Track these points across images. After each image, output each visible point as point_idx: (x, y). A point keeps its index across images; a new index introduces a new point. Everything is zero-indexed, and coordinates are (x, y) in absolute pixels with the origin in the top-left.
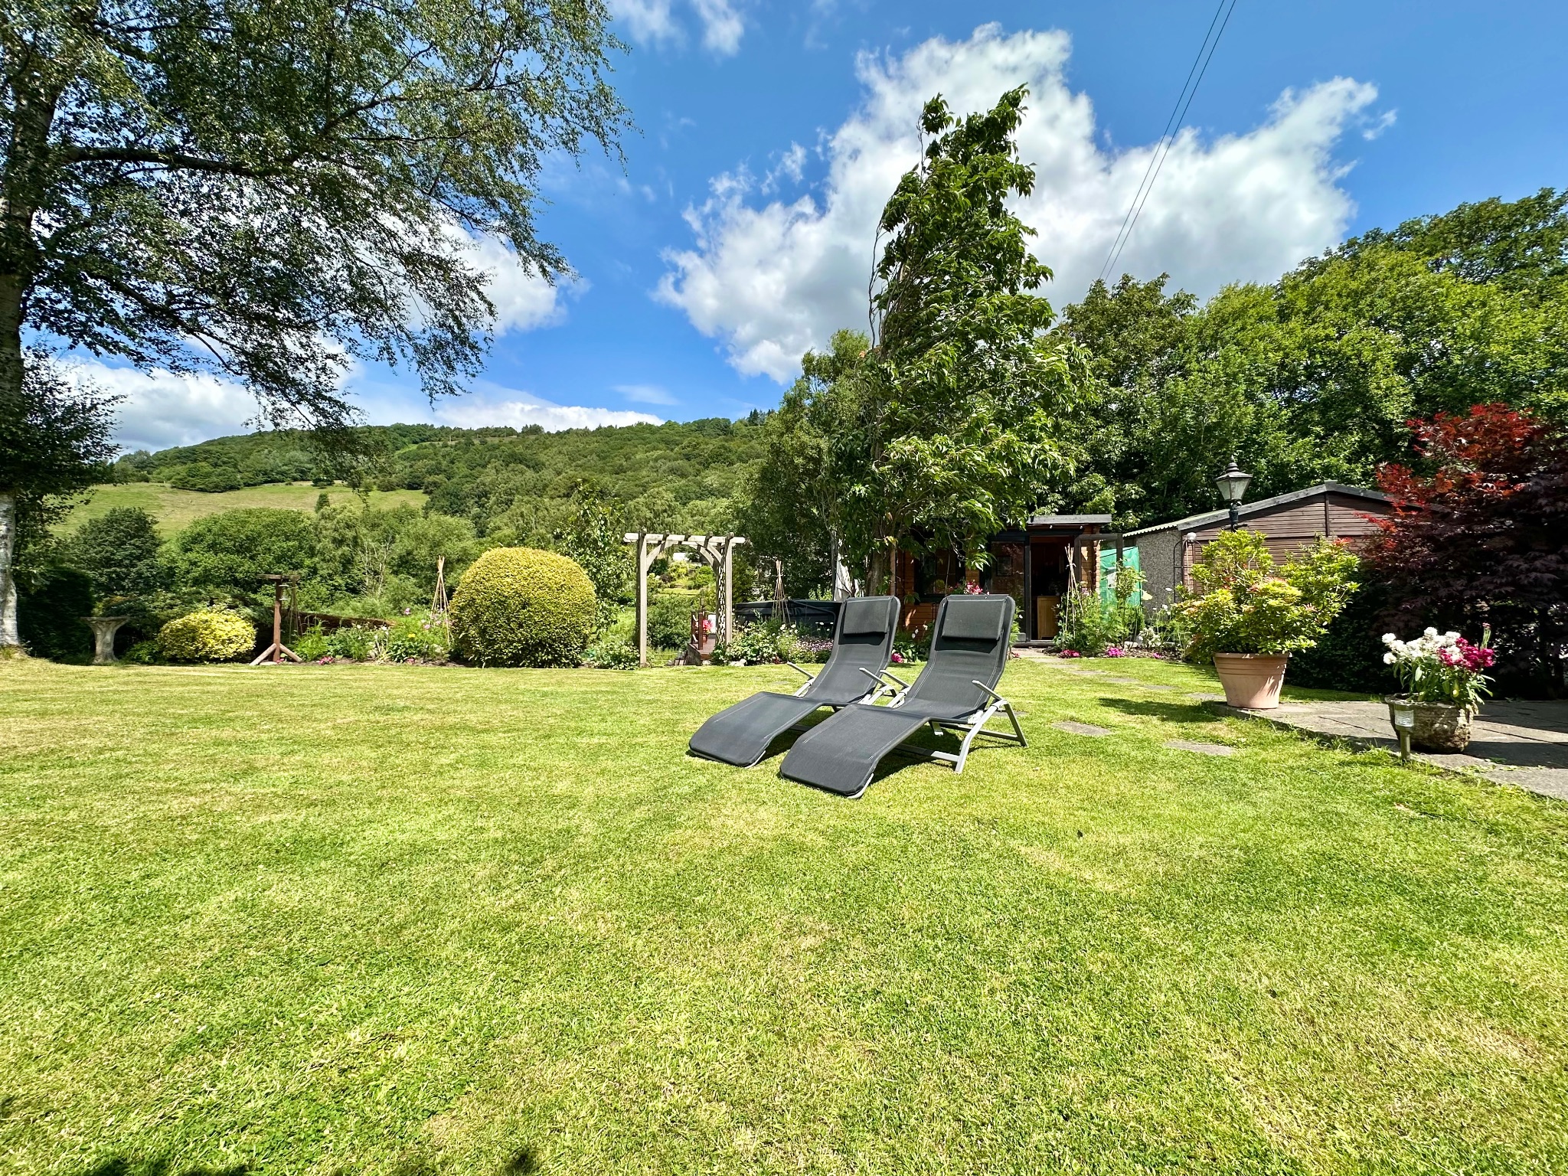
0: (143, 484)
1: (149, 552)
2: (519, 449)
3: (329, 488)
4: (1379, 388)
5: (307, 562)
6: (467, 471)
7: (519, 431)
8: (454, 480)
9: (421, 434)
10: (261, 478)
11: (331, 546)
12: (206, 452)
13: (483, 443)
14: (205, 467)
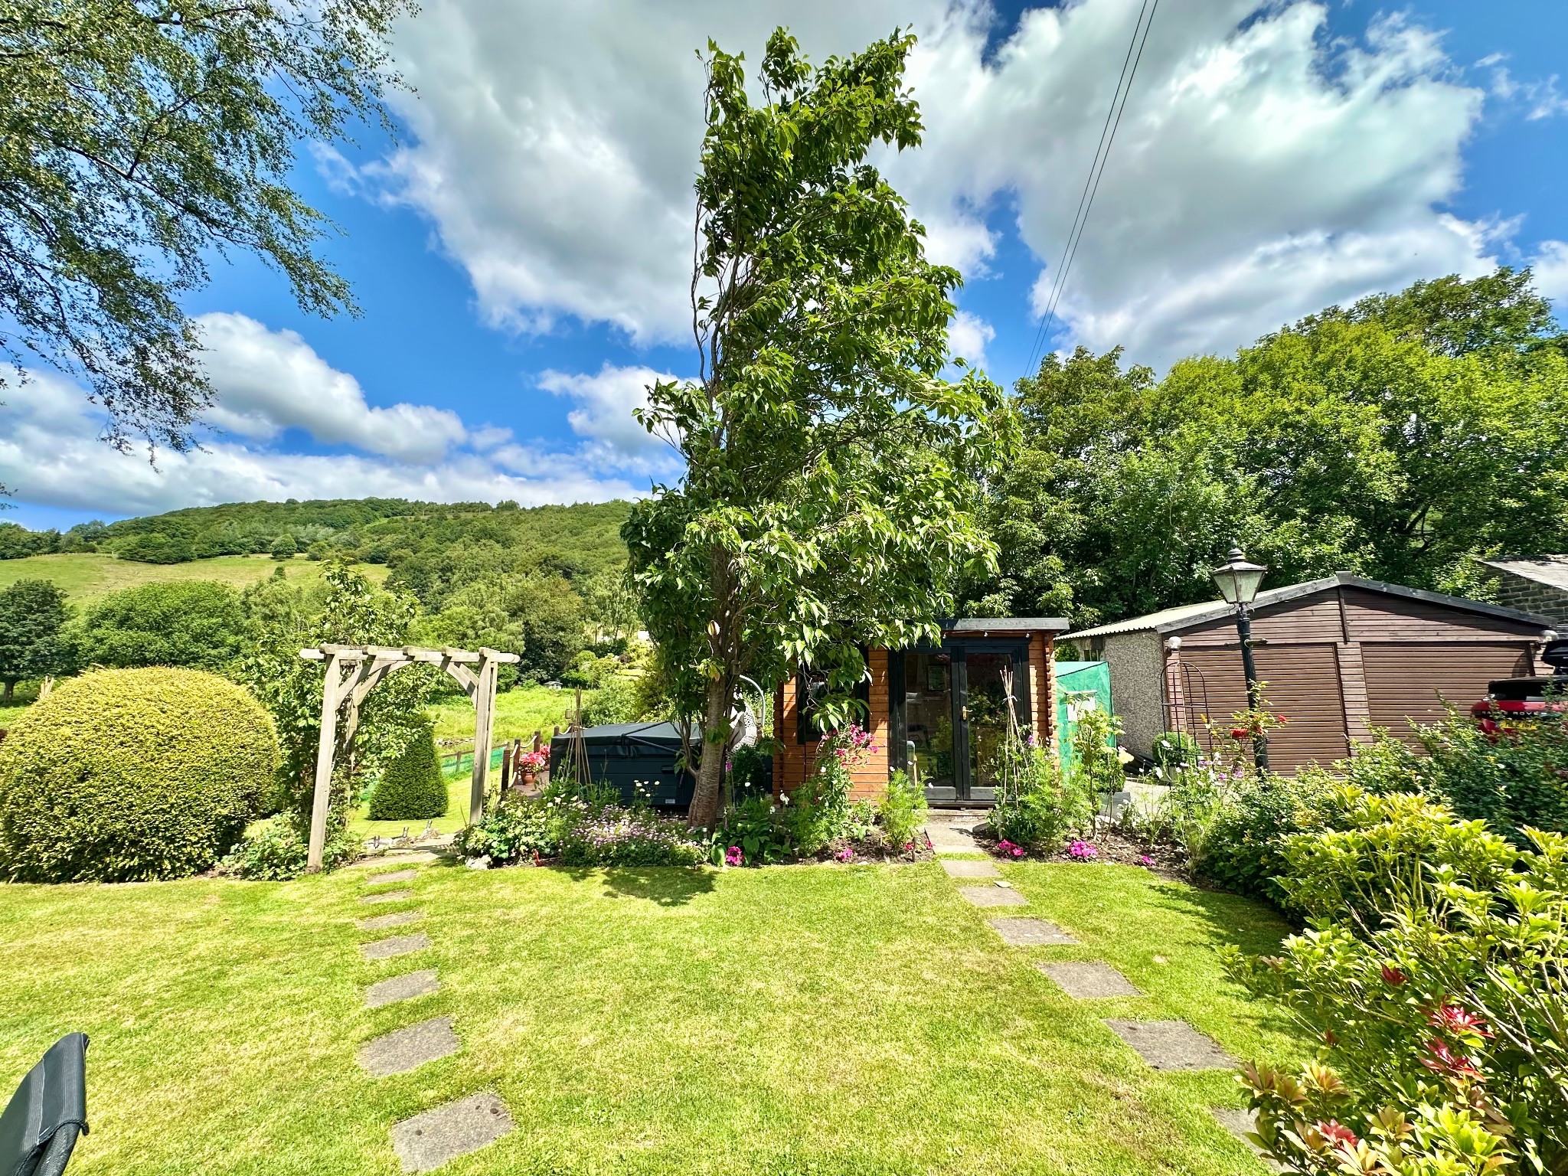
0: (90, 554)
1: (51, 628)
2: (493, 524)
3: (288, 561)
4: (1368, 465)
5: (231, 639)
6: (435, 545)
7: (494, 506)
8: (419, 555)
9: (394, 509)
10: (217, 550)
11: (261, 623)
12: (164, 523)
13: (456, 518)
14: (159, 537)
